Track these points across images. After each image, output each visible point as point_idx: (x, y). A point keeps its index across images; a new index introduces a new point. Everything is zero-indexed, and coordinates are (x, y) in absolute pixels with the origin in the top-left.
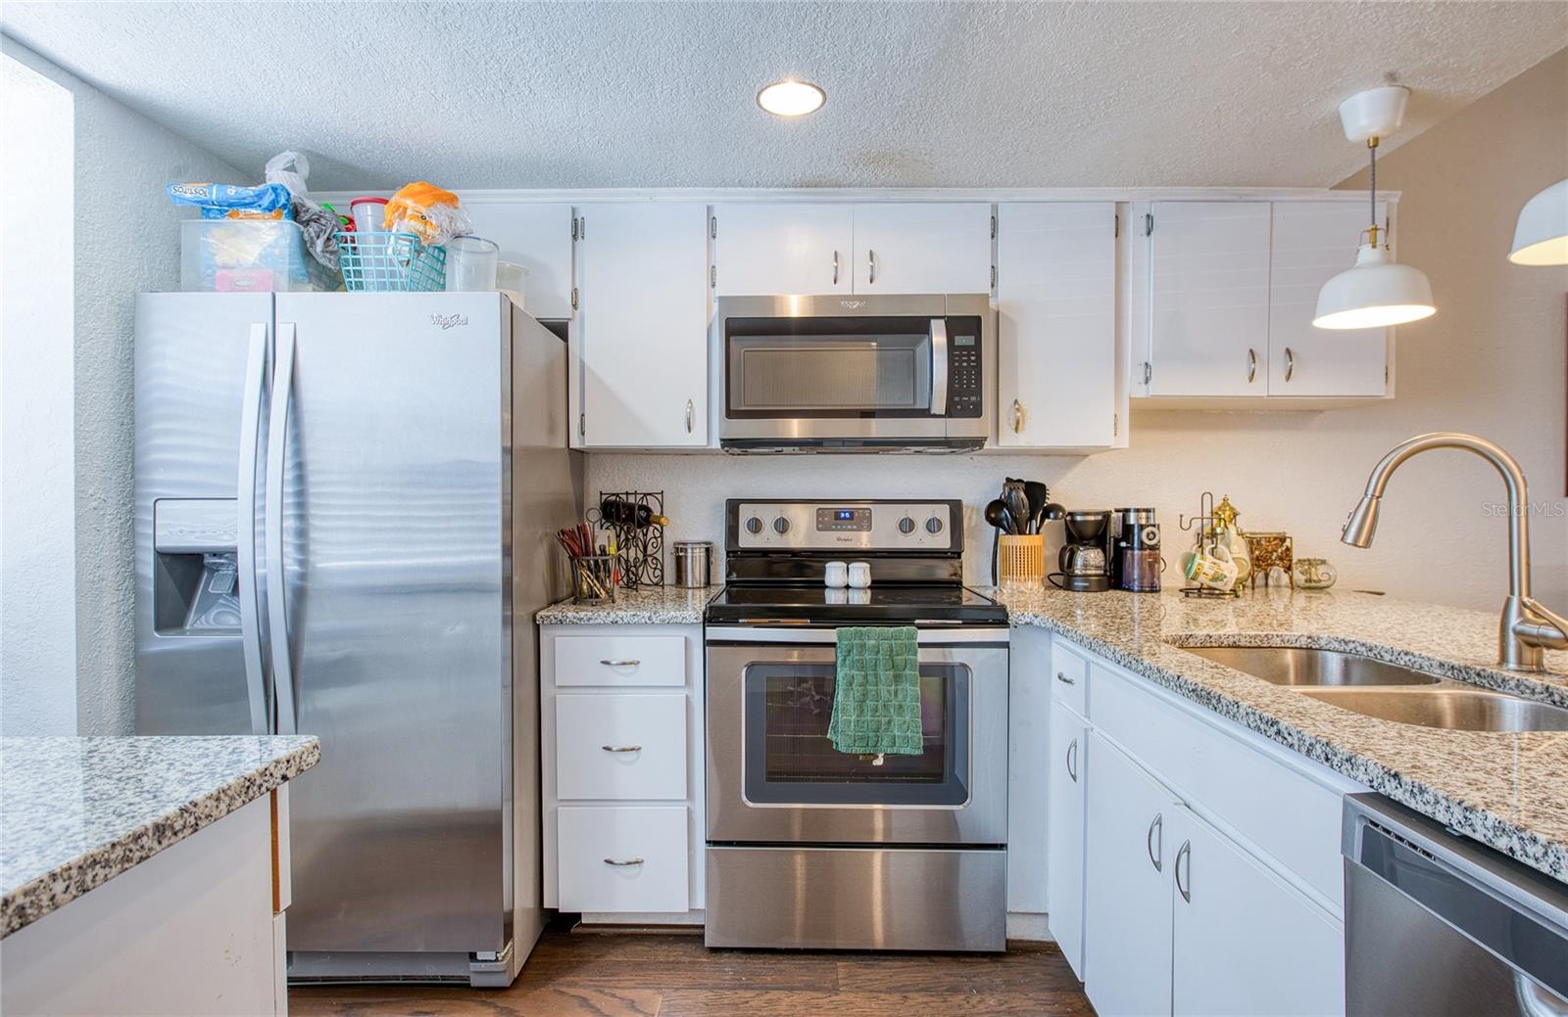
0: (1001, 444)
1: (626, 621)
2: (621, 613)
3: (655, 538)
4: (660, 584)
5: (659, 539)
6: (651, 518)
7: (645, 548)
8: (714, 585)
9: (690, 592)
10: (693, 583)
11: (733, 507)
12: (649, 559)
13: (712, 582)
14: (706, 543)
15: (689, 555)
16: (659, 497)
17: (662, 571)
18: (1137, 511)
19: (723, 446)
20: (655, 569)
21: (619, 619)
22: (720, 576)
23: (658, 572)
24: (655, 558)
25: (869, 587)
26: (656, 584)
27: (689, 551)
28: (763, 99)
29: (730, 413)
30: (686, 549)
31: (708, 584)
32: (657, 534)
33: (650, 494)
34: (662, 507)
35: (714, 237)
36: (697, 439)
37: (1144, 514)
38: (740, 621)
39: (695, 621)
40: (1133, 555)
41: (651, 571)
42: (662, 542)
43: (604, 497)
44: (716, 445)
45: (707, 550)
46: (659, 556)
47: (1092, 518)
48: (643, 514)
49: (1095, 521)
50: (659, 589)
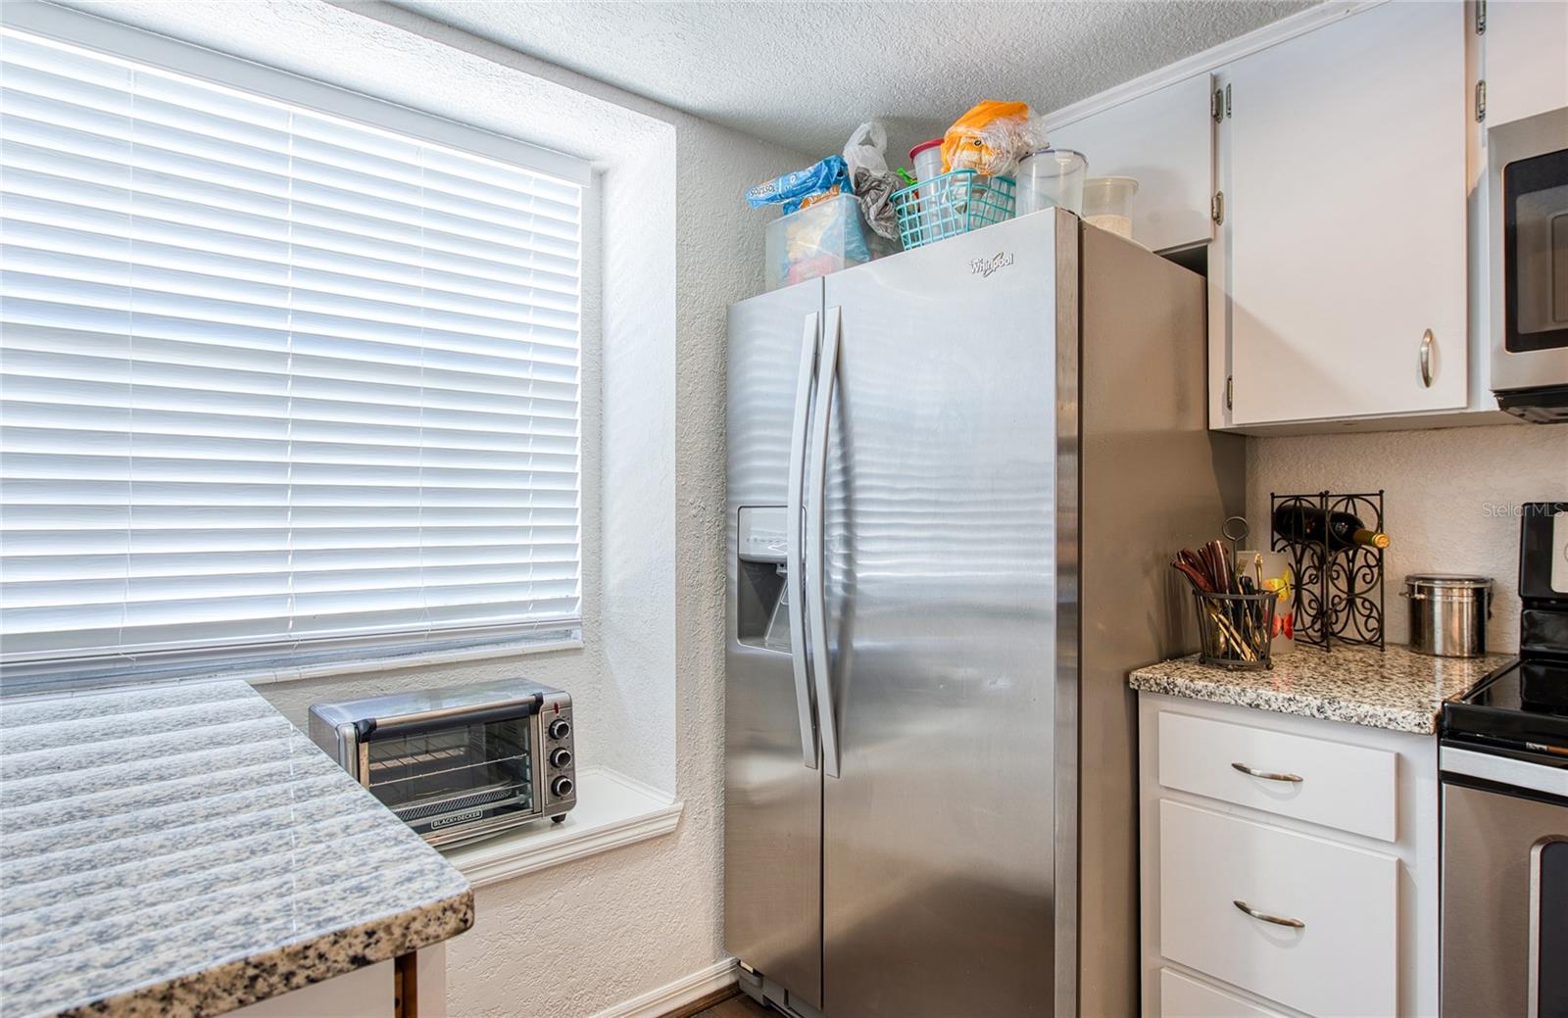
1: (1275, 706)
2: (1267, 693)
3: (1369, 567)
4: (1378, 642)
5: (1376, 570)
6: (1356, 535)
7: (1351, 580)
8: (1495, 654)
9: (1438, 663)
10: (1445, 647)
11: (1538, 518)
12: (1359, 601)
13: (1487, 648)
14: (1475, 581)
15: (1438, 599)
16: (1376, 500)
17: (1381, 620)
19: (1503, 405)
20: (1369, 617)
21: (1261, 702)
22: (1508, 637)
23: (1373, 624)
24: (1365, 600)
26: (1370, 643)
27: (1438, 592)
29: (1516, 340)
30: (1431, 591)
31: (1479, 649)
32: (1372, 562)
33: (1357, 496)
34: (1380, 517)
35: (1481, 29)
36: (1447, 395)
38: (1530, 745)
39: (1416, 729)
41: (1361, 620)
42: (1381, 574)
43: (1278, 502)
44: (1488, 403)
45: (1478, 594)
46: (1374, 596)
48: (1342, 527)
50: (1374, 652)
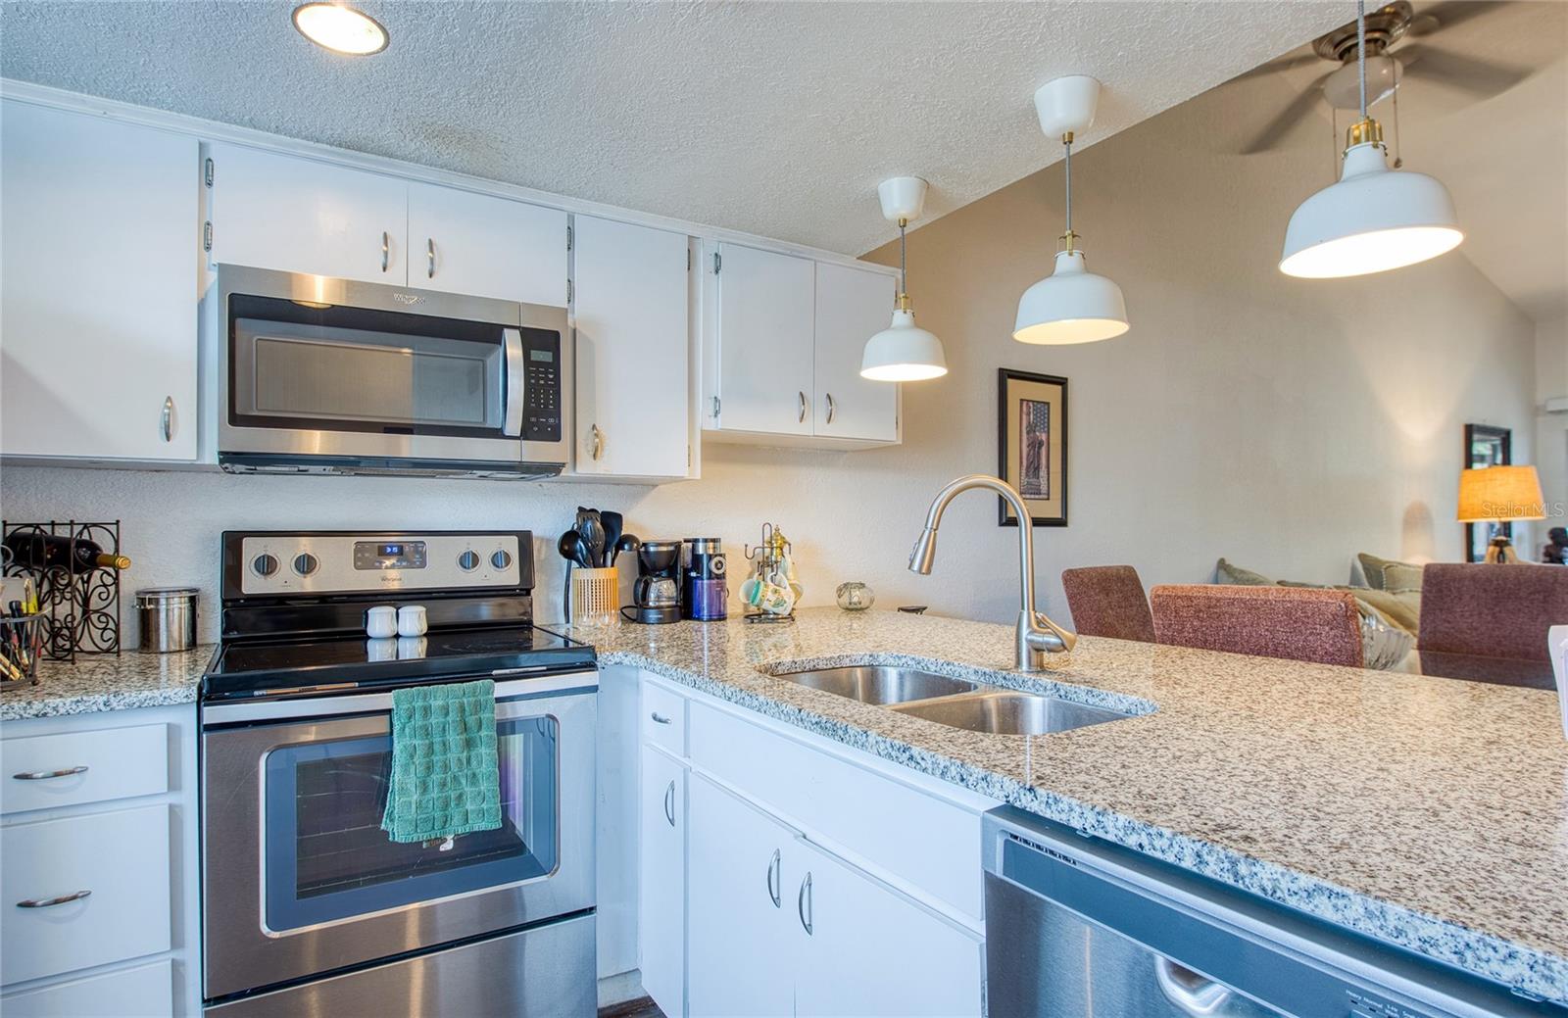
0: (579, 470)
1: (62, 711)
2: (53, 701)
3: (105, 586)
4: (115, 649)
5: (112, 589)
6: (98, 559)
7: (86, 600)
8: (202, 645)
9: (164, 658)
10: (168, 646)
11: (232, 542)
12: (94, 617)
13: (199, 642)
14: (190, 591)
15: (163, 608)
16: (113, 528)
17: (117, 632)
18: (706, 541)
19: (221, 462)
20: (105, 629)
21: (49, 710)
22: (212, 630)
23: (109, 634)
24: (106, 615)
25: (425, 635)
26: (108, 651)
27: (163, 601)
28: (303, 18)
29: (235, 419)
30: (157, 601)
31: (193, 644)
32: (109, 580)
33: (95, 525)
34: (117, 542)
35: (210, 184)
36: (182, 449)
37: (711, 544)
38: (256, 693)
39: (185, 701)
40: (702, 584)
41: (96, 633)
42: (117, 592)
43: (10, 530)
44: (211, 458)
45: (193, 601)
46: (112, 611)
47: (664, 549)
48: (84, 553)
49: (667, 552)
50: (112, 658)
